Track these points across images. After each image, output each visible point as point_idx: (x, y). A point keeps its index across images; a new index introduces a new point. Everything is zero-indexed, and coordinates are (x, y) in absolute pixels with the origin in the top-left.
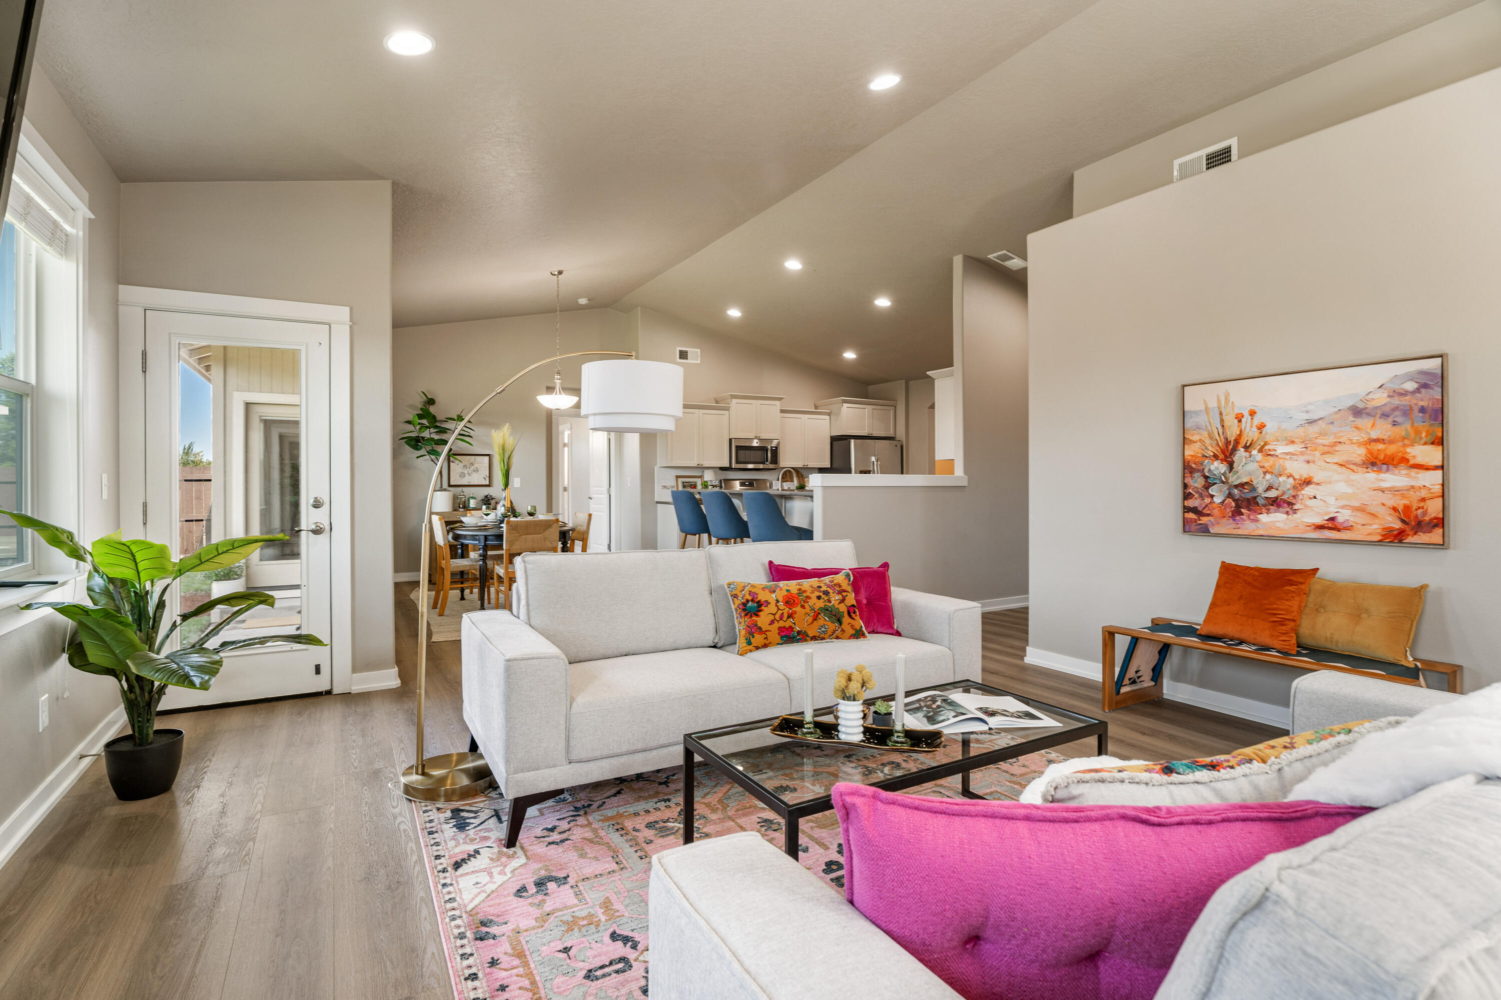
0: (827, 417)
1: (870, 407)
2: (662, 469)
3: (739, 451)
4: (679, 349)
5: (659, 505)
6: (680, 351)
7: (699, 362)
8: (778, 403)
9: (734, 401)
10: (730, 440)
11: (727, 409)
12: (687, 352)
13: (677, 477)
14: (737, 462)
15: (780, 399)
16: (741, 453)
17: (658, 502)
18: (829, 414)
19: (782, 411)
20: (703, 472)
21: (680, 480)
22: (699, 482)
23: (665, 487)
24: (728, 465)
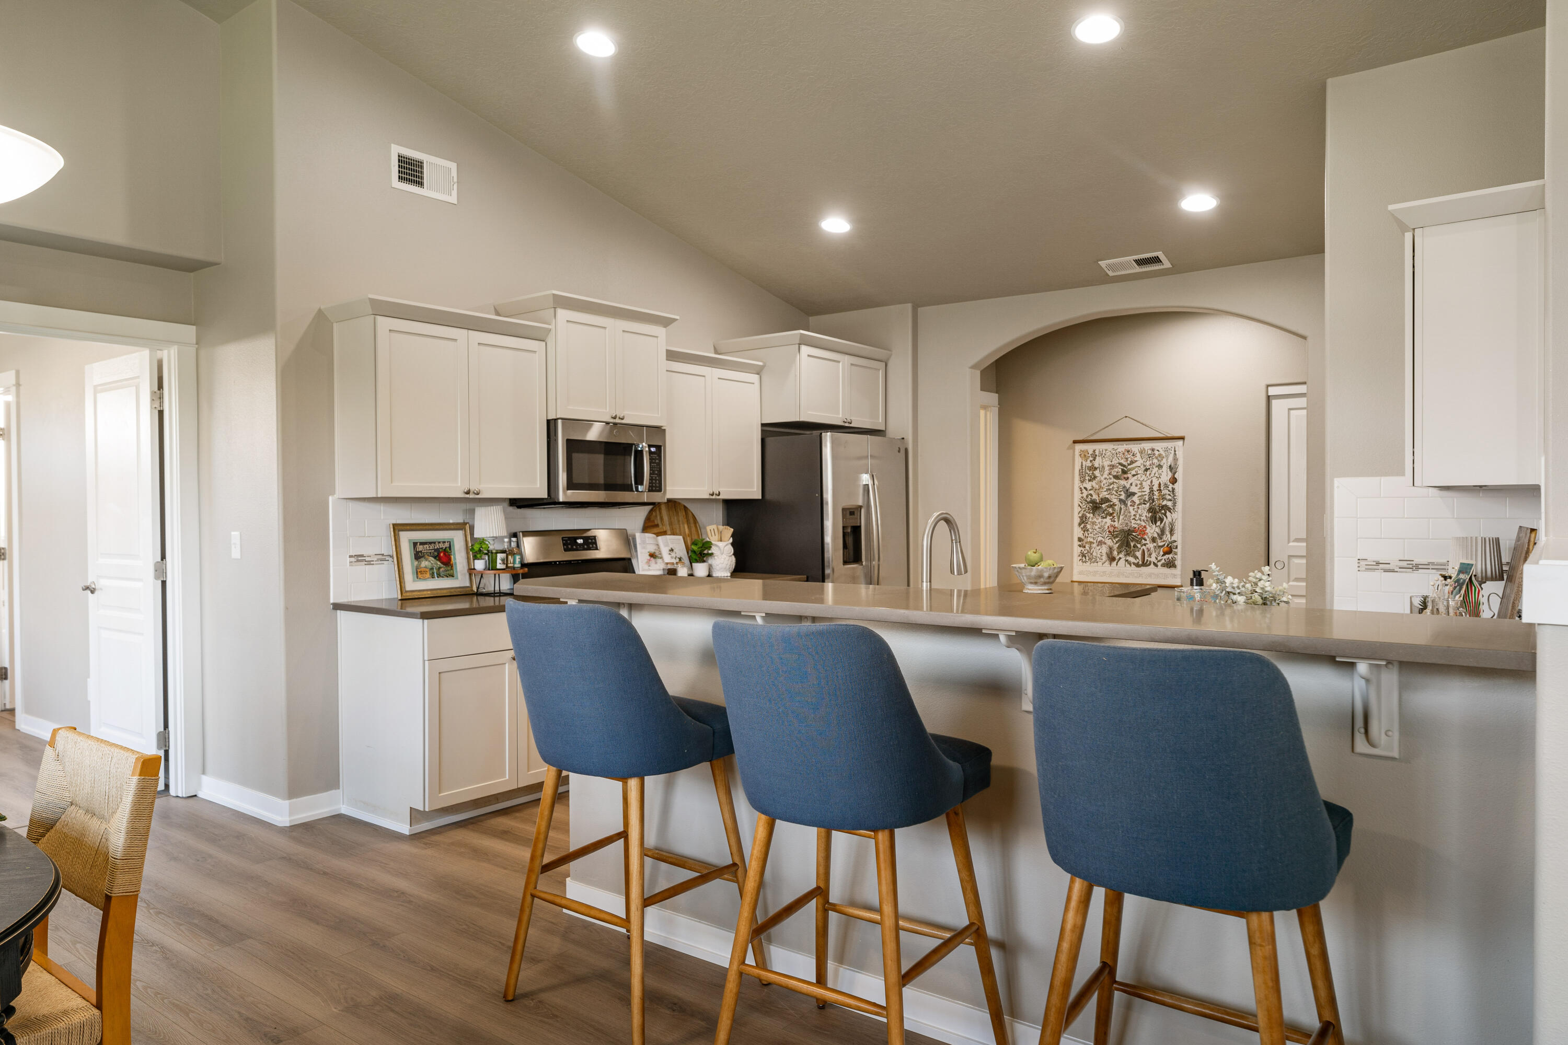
0: (755, 378)
1: (847, 359)
2: (351, 504)
3: (575, 456)
4: (396, 150)
5: (341, 614)
6: (403, 160)
7: (453, 199)
8: (659, 331)
9: (563, 314)
10: (551, 425)
11: (540, 336)
12: (420, 164)
13: (398, 528)
14: (571, 485)
15: (666, 322)
16: (581, 458)
17: (337, 607)
18: (759, 371)
19: (672, 356)
20: (472, 512)
21: (406, 538)
22: (458, 539)
23: (359, 558)
24: (543, 494)
